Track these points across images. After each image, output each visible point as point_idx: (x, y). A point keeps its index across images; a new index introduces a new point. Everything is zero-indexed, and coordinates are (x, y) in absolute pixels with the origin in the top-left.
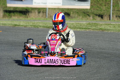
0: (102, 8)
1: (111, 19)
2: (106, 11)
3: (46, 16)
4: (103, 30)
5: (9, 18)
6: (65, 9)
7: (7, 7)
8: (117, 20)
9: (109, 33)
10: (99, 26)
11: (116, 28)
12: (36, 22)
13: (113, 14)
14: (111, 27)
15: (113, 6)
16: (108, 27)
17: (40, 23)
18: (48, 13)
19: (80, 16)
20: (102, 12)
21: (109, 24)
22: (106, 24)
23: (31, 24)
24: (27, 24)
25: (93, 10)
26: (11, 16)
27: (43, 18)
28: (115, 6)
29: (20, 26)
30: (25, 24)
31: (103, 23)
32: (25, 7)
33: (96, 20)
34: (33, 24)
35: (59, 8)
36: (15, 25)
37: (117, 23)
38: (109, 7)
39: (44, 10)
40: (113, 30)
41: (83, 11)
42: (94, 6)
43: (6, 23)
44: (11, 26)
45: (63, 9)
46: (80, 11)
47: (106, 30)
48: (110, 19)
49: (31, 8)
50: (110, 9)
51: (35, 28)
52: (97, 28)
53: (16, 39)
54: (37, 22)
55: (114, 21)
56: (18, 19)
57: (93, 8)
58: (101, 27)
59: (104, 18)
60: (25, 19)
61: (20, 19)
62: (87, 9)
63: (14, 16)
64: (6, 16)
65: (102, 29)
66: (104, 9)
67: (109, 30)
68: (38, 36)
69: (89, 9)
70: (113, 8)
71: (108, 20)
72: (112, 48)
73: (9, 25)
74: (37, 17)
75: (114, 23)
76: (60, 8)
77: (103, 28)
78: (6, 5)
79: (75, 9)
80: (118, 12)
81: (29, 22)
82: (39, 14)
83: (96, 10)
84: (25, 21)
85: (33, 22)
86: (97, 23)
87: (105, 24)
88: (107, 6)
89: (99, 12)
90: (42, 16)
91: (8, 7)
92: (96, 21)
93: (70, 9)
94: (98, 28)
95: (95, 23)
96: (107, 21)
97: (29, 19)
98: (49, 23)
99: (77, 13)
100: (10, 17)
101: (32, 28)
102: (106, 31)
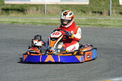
0: (101, 3)
1: (111, 14)
2: (105, 7)
3: (44, 12)
4: (103, 26)
5: (7, 16)
6: (64, 5)
7: (4, 4)
8: (116, 16)
9: (108, 29)
10: (98, 22)
11: (115, 24)
12: (34, 19)
13: (112, 9)
14: (111, 22)
15: (112, 2)
16: (107, 23)
17: (38, 20)
18: (46, 10)
19: (79, 12)
20: (101, 8)
21: (108, 20)
22: (106, 20)
23: (29, 21)
24: (25, 21)
25: (92, 6)
26: (9, 14)
27: (42, 15)
28: (114, 1)
29: (18, 23)
30: (23, 21)
31: (103, 19)
32: (22, 4)
33: (95, 15)
34: (31, 21)
35: (57, 5)
36: (13, 22)
37: (116, 19)
38: (108, 3)
39: (42, 7)
40: (113, 25)
41: (82, 6)
42: (93, 2)
43: (3, 20)
44: (9, 23)
45: (61, 5)
46: (79, 7)
47: (105, 25)
48: (109, 15)
49: (29, 5)
50: (110, 4)
51: (33, 25)
52: (96, 24)
53: (14, 37)
54: (36, 18)
55: (114, 16)
56: (16, 16)
57: (92, 4)
58: (100, 23)
59: (103, 14)
60: (23, 16)
61: (18, 16)
62: (86, 5)
63: (12, 13)
64: (4, 13)
65: (101, 25)
66: (103, 5)
67: (109, 25)
68: (37, 33)
69: (88, 5)
70: (112, 3)
71: (107, 15)
72: (111, 44)
73: (7, 23)
74: (36, 14)
75: (113, 19)
76: (59, 5)
77: (103, 24)
78: (4, 2)
79: (74, 5)
80: (117, 7)
81: (27, 19)
82: (37, 11)
83: (95, 6)
84: (23, 18)
85: (31, 18)
86: (96, 19)
87: (104, 20)
88: (106, 2)
89: (98, 8)
90: (40, 13)
91: (6, 4)
92: (95, 17)
93: (69, 5)
94: (98, 24)
95: (94, 19)
96: (107, 17)
97: (27, 15)
98: (48, 19)
99: (76, 9)
100: (7, 14)
101: (30, 25)
102: (106, 27)
